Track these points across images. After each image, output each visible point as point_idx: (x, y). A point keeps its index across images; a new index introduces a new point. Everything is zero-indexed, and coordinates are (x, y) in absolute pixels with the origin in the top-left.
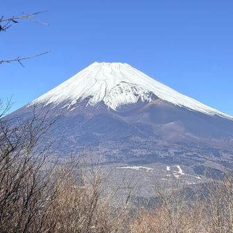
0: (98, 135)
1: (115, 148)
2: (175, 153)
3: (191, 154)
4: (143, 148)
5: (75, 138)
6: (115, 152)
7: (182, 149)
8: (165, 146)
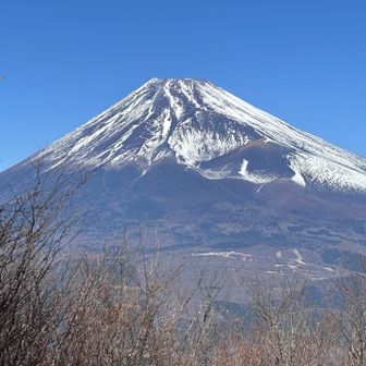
0: (161, 200)
1: (188, 222)
2: (289, 228)
3: (316, 230)
4: (236, 221)
5: (122, 206)
6: (188, 228)
7: (301, 221)
8: (272, 217)
